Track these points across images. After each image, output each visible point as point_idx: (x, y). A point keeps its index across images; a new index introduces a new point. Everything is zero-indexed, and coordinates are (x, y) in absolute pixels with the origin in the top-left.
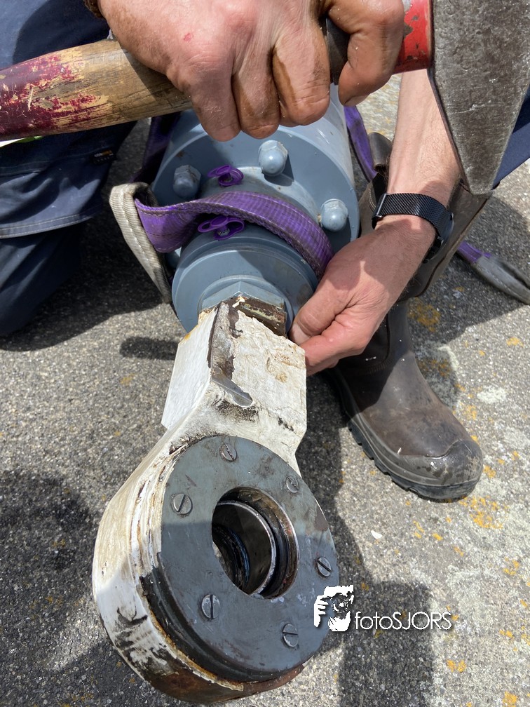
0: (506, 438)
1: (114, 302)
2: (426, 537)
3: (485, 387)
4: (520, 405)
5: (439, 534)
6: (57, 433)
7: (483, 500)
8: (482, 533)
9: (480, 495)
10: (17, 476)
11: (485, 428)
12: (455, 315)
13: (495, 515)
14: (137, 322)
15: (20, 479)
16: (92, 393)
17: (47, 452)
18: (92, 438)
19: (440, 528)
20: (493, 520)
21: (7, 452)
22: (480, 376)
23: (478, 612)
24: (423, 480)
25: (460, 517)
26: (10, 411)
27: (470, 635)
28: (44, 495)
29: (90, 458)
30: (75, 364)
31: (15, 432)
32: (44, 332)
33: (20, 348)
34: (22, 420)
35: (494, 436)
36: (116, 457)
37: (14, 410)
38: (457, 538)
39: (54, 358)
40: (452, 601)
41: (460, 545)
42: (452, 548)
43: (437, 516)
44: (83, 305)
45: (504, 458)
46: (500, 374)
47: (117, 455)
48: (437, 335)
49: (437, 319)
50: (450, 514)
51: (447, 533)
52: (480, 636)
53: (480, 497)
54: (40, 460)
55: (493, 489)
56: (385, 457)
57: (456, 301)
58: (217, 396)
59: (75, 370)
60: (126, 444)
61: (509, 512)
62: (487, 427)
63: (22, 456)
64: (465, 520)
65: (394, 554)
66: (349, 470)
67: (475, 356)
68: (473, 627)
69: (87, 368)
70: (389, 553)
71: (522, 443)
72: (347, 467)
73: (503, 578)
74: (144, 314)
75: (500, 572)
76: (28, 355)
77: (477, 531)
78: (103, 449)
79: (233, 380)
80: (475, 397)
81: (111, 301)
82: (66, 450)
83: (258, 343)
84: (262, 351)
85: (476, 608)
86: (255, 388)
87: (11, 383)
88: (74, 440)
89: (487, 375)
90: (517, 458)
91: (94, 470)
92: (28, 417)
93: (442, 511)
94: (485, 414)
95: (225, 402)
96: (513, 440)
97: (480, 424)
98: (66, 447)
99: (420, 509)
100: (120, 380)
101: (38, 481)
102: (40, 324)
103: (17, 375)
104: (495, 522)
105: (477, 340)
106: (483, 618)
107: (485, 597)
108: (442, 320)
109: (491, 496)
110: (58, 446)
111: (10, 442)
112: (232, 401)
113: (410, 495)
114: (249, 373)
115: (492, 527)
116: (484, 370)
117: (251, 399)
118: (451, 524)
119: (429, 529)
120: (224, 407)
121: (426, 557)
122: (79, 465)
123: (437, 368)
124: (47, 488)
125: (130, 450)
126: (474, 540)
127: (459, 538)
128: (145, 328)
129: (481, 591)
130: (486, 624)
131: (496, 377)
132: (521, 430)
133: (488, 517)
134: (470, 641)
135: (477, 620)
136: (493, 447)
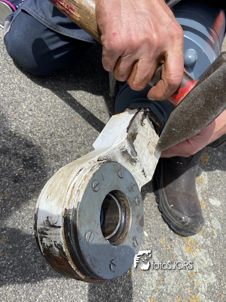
0: (213, 222)
1: (84, 85)
2: (165, 244)
3: (213, 197)
4: (224, 212)
5: (170, 246)
6: (38, 126)
7: (193, 242)
8: (187, 254)
9: (192, 239)
10: (14, 135)
11: (206, 213)
12: (215, 162)
13: (195, 250)
14: (90, 98)
15: (15, 137)
16: (59, 117)
17: (31, 132)
18: (51, 136)
19: (172, 244)
20: (193, 251)
21: (15, 123)
22: (213, 192)
23: (171, 285)
24: (176, 222)
25: (181, 244)
26: (23, 107)
27: (164, 292)
28: (22, 149)
29: (47, 143)
30: (57, 102)
31: (22, 117)
32: (51, 82)
33: (38, 83)
34: (27, 113)
35: (208, 219)
36: (58, 149)
37: (25, 108)
38: (176, 251)
39: (51, 95)
40: (163, 275)
41: (176, 255)
42: (173, 254)
43: (173, 238)
44: (71, 80)
45: (208, 229)
46: (221, 195)
47: (58, 148)
48: (204, 166)
49: (207, 160)
50: (178, 240)
51: (173, 248)
52: (168, 295)
53: (192, 240)
54: (27, 133)
55: (199, 239)
56: (164, 205)
57: (218, 157)
58: (125, 147)
59: (56, 104)
60: (64, 145)
61: (200, 252)
62: (207, 214)
63: (20, 128)
64: (183, 246)
65: (149, 245)
66: (146, 202)
67: (215, 183)
68: (167, 290)
69: (62, 106)
70: (147, 243)
71: (217, 227)
72: (146, 201)
73: (187, 276)
74: (94, 96)
75: (187, 273)
76: (40, 88)
77: (185, 252)
78: (53, 142)
79: (134, 143)
80: (208, 199)
81: (83, 84)
82: (39, 135)
83: (149, 133)
84: (149, 137)
85: (172, 283)
86: (140, 151)
87: (29, 96)
88: (44, 133)
89: (216, 193)
90: (213, 232)
91: (46, 149)
92: (29, 113)
93: (175, 238)
94: (209, 208)
95: (126, 151)
96: (215, 224)
97: (205, 211)
98: (39, 134)
99: (167, 232)
100: (73, 118)
101: (22, 142)
102: (51, 78)
103: (32, 94)
104: (194, 253)
105: (219, 177)
106: (172, 288)
107: (177, 280)
108: (209, 161)
109: (196, 242)
110: (36, 132)
111: (18, 120)
112: (129, 152)
113: (166, 225)
114: (140, 144)
115: (191, 254)
116: (216, 190)
117: (137, 155)
118: (176, 244)
119: (167, 242)
120: (125, 153)
121: (161, 253)
122: (41, 144)
123: (198, 180)
124: (24, 146)
125: (64, 149)
126: (182, 256)
127: (177, 252)
128: (92, 102)
129: (176, 277)
130: (172, 291)
131: (219, 196)
132: (220, 221)
133: (192, 249)
134: (163, 295)
135: (169, 288)
136: (206, 223)
